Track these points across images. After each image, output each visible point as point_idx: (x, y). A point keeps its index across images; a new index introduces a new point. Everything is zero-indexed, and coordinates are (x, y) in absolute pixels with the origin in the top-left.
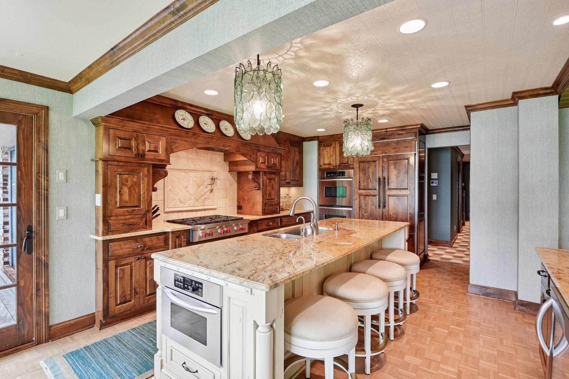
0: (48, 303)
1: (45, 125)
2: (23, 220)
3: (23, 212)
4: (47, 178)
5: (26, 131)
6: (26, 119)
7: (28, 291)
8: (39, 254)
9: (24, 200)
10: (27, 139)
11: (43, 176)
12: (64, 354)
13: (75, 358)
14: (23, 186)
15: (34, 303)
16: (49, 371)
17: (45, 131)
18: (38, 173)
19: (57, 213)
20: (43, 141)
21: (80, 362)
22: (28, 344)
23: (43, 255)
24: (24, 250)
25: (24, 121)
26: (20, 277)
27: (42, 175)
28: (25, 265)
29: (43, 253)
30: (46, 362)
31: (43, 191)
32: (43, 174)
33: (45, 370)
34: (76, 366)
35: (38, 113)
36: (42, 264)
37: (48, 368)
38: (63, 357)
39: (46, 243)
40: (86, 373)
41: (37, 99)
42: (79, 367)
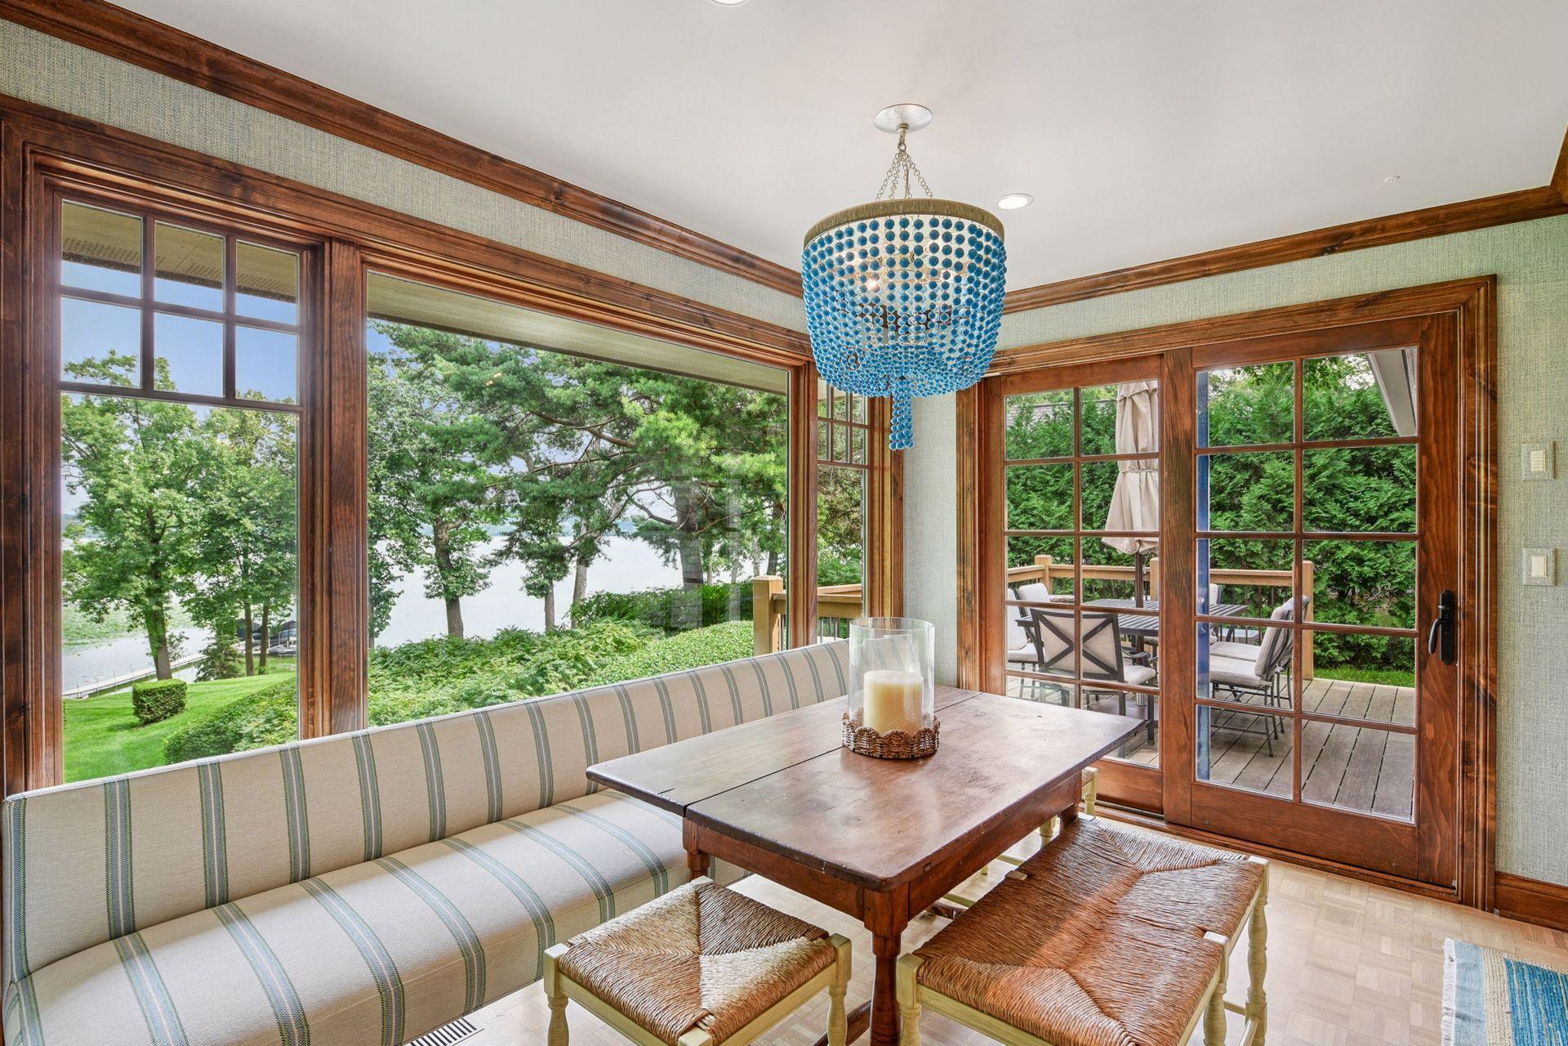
0: (1495, 807)
1: (1486, 326)
2: (1433, 575)
3: (1433, 556)
4: (1494, 468)
5: (1440, 353)
6: (1438, 326)
7: (1444, 758)
8: (1471, 668)
9: (1437, 526)
10: (1443, 374)
11: (1482, 464)
12: (1513, 959)
13: (1533, 985)
14: (1434, 491)
15: (1459, 793)
16: (1455, 970)
17: (1486, 344)
18: (1470, 456)
19: (1524, 566)
20: (1482, 372)
21: (1540, 1001)
22: (1440, 889)
23: (1482, 673)
24: (1433, 651)
25: (1434, 332)
26: (1424, 716)
27: (1479, 460)
28: (1436, 689)
29: (1482, 670)
30: (1458, 947)
31: (1482, 504)
32: (1482, 458)
33: (1447, 961)
34: (1525, 1004)
35: (1468, 301)
36: (1478, 697)
37: (1455, 963)
38: (1504, 964)
39: (1491, 644)
40: (1540, 1035)
41: (1465, 264)
42: (1531, 1011)
